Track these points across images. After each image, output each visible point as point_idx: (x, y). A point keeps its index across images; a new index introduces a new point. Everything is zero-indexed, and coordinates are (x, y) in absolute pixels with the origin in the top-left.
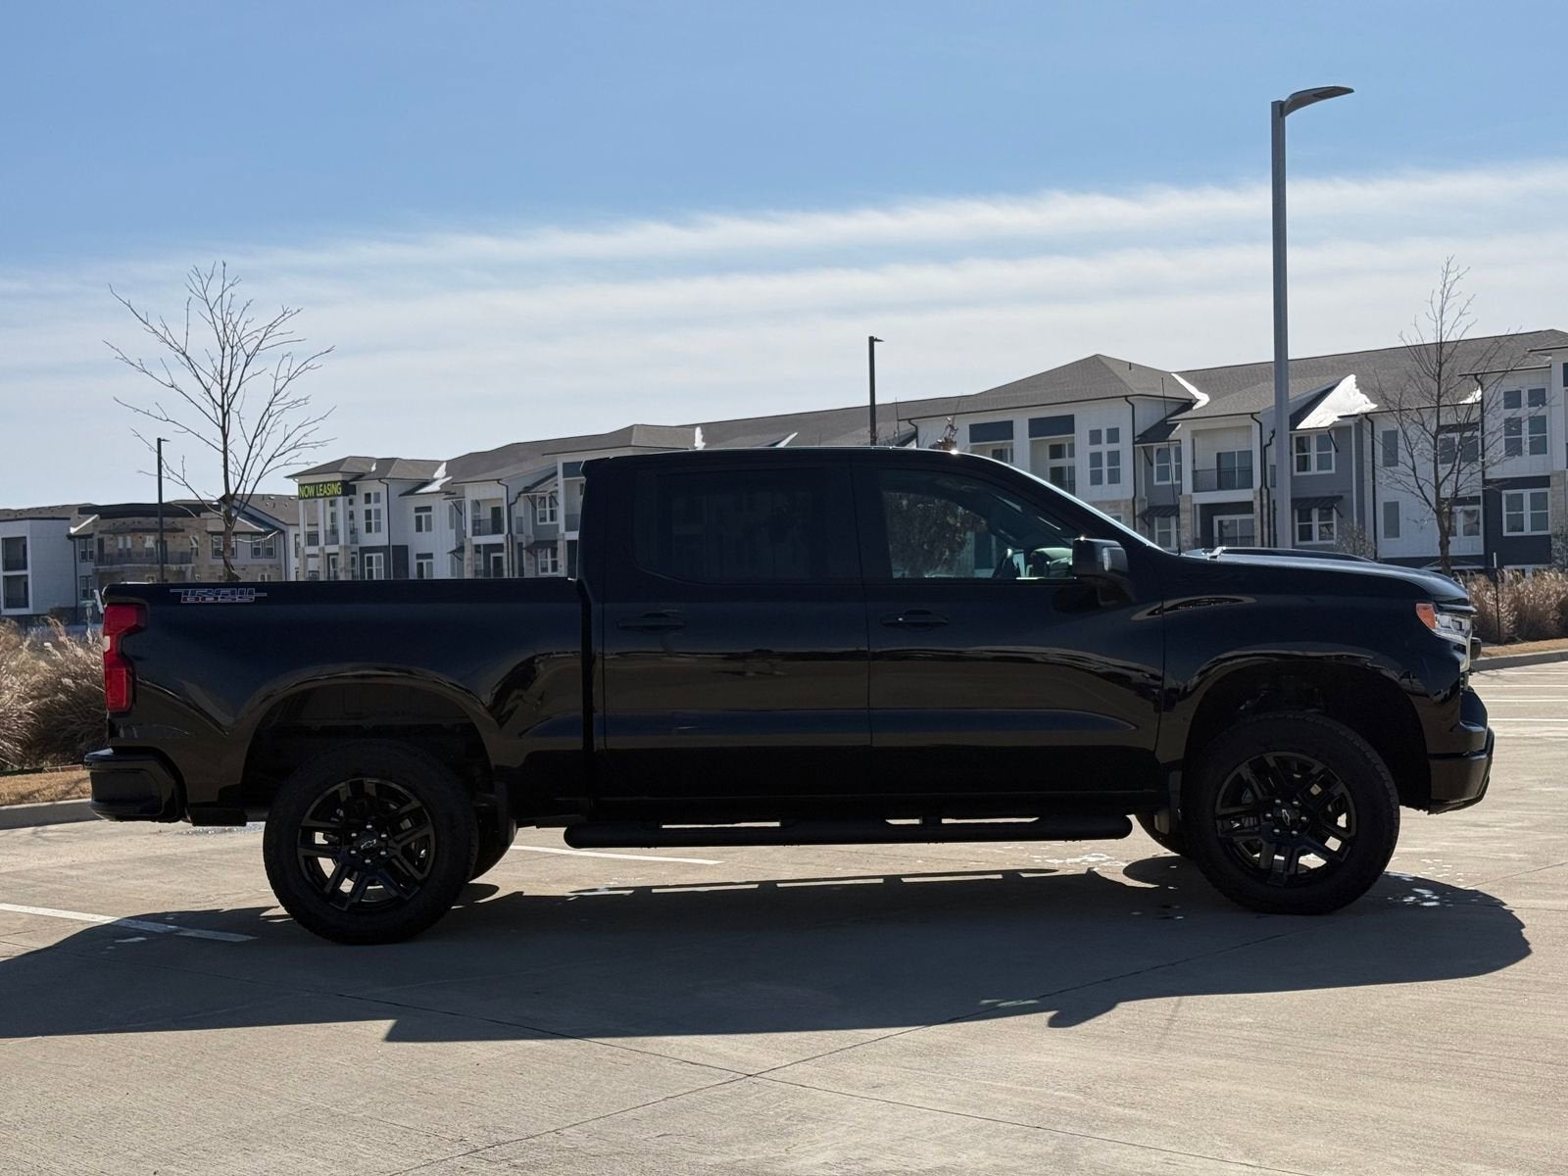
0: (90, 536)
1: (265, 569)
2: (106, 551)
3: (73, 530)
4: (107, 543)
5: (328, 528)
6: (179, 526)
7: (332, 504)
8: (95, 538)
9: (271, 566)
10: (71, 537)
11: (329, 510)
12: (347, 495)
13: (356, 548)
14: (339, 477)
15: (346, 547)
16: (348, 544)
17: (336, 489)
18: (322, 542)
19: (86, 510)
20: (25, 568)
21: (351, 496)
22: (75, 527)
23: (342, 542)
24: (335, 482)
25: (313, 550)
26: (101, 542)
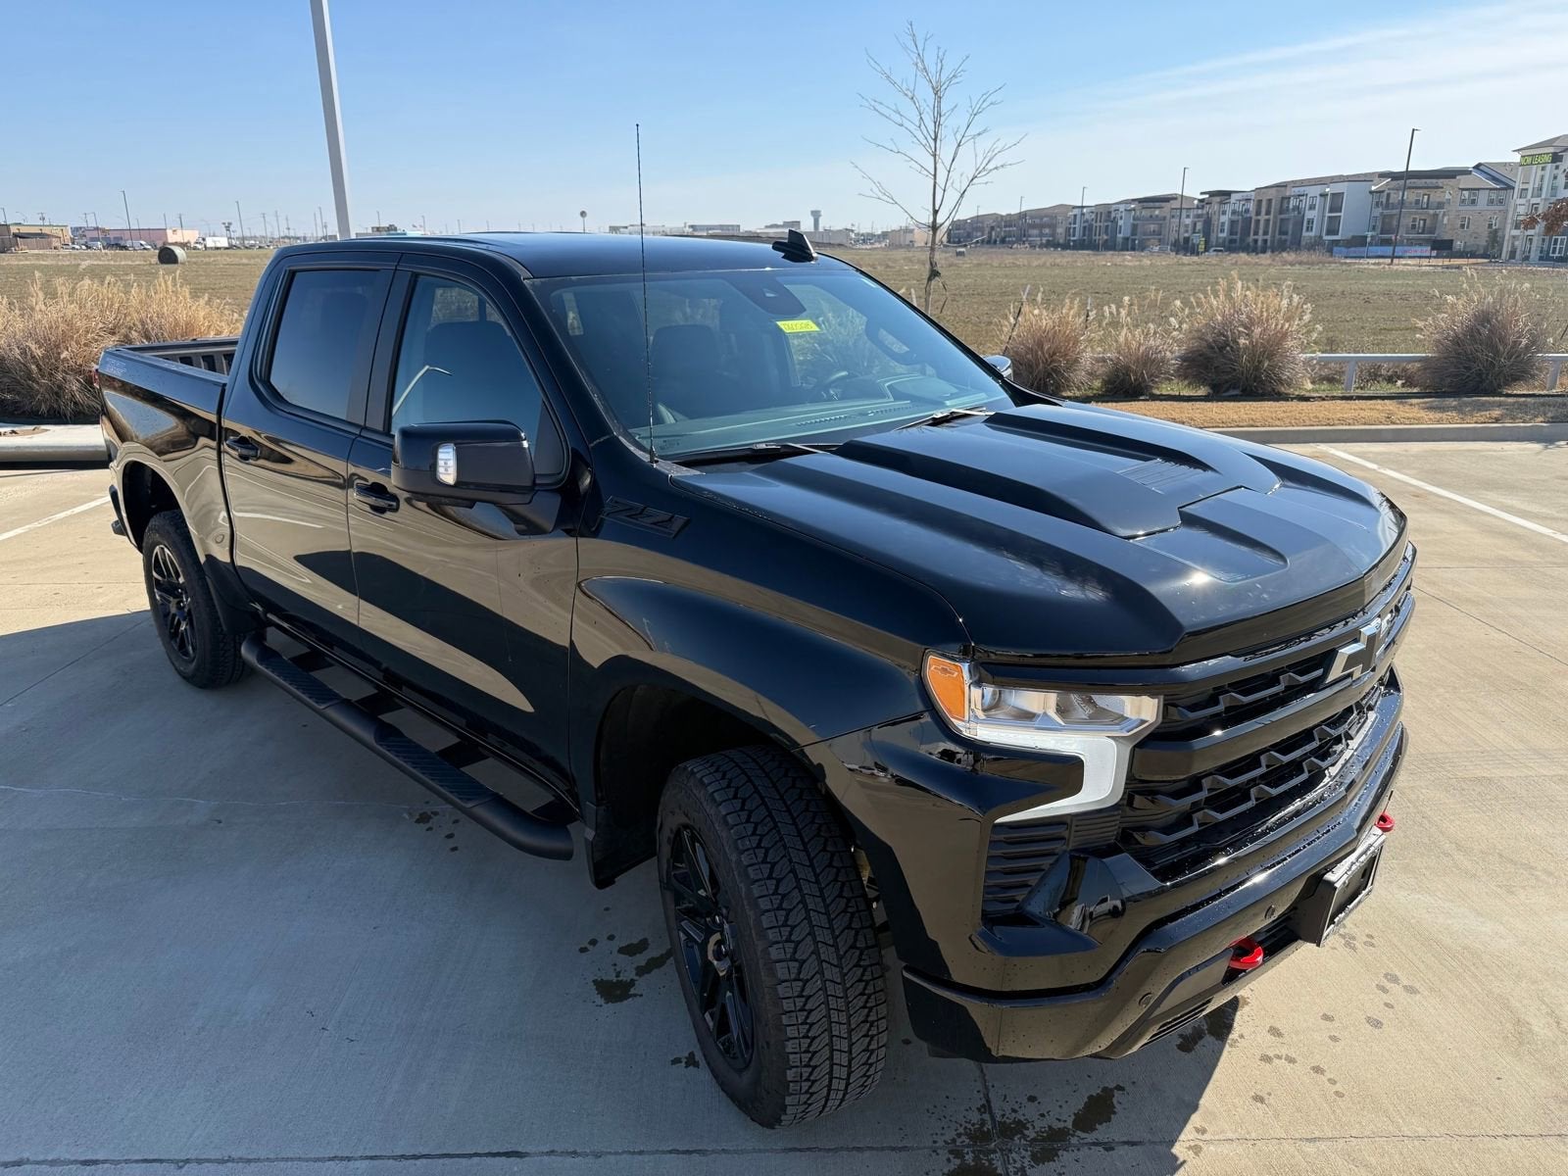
0: (1383, 192)
1: (1495, 213)
2: (1391, 201)
3: (1373, 188)
4: (1392, 196)
5: (1536, 186)
6: (1441, 185)
7: (1543, 169)
8: (1385, 193)
9: (1500, 211)
10: (1371, 192)
11: (1540, 173)
12: (1555, 162)
13: (1553, 200)
14: (1551, 150)
15: (1545, 199)
16: (1549, 197)
17: (1548, 158)
18: (1529, 197)
19: (1383, 175)
20: (1341, 211)
21: (1558, 163)
22: (1375, 185)
23: (1543, 197)
24: (1547, 154)
25: (1523, 201)
26: (1388, 195)
